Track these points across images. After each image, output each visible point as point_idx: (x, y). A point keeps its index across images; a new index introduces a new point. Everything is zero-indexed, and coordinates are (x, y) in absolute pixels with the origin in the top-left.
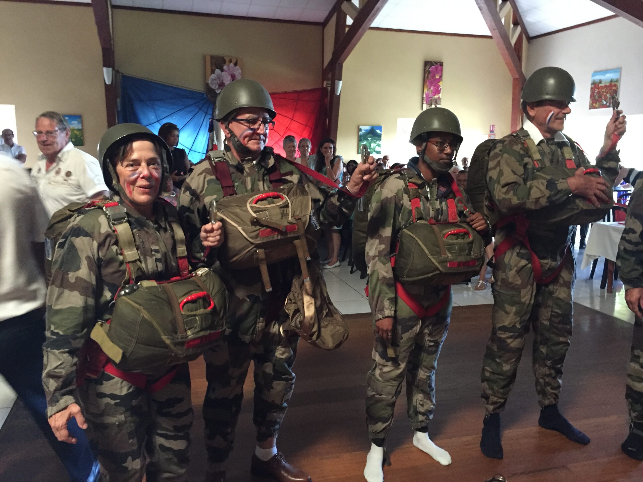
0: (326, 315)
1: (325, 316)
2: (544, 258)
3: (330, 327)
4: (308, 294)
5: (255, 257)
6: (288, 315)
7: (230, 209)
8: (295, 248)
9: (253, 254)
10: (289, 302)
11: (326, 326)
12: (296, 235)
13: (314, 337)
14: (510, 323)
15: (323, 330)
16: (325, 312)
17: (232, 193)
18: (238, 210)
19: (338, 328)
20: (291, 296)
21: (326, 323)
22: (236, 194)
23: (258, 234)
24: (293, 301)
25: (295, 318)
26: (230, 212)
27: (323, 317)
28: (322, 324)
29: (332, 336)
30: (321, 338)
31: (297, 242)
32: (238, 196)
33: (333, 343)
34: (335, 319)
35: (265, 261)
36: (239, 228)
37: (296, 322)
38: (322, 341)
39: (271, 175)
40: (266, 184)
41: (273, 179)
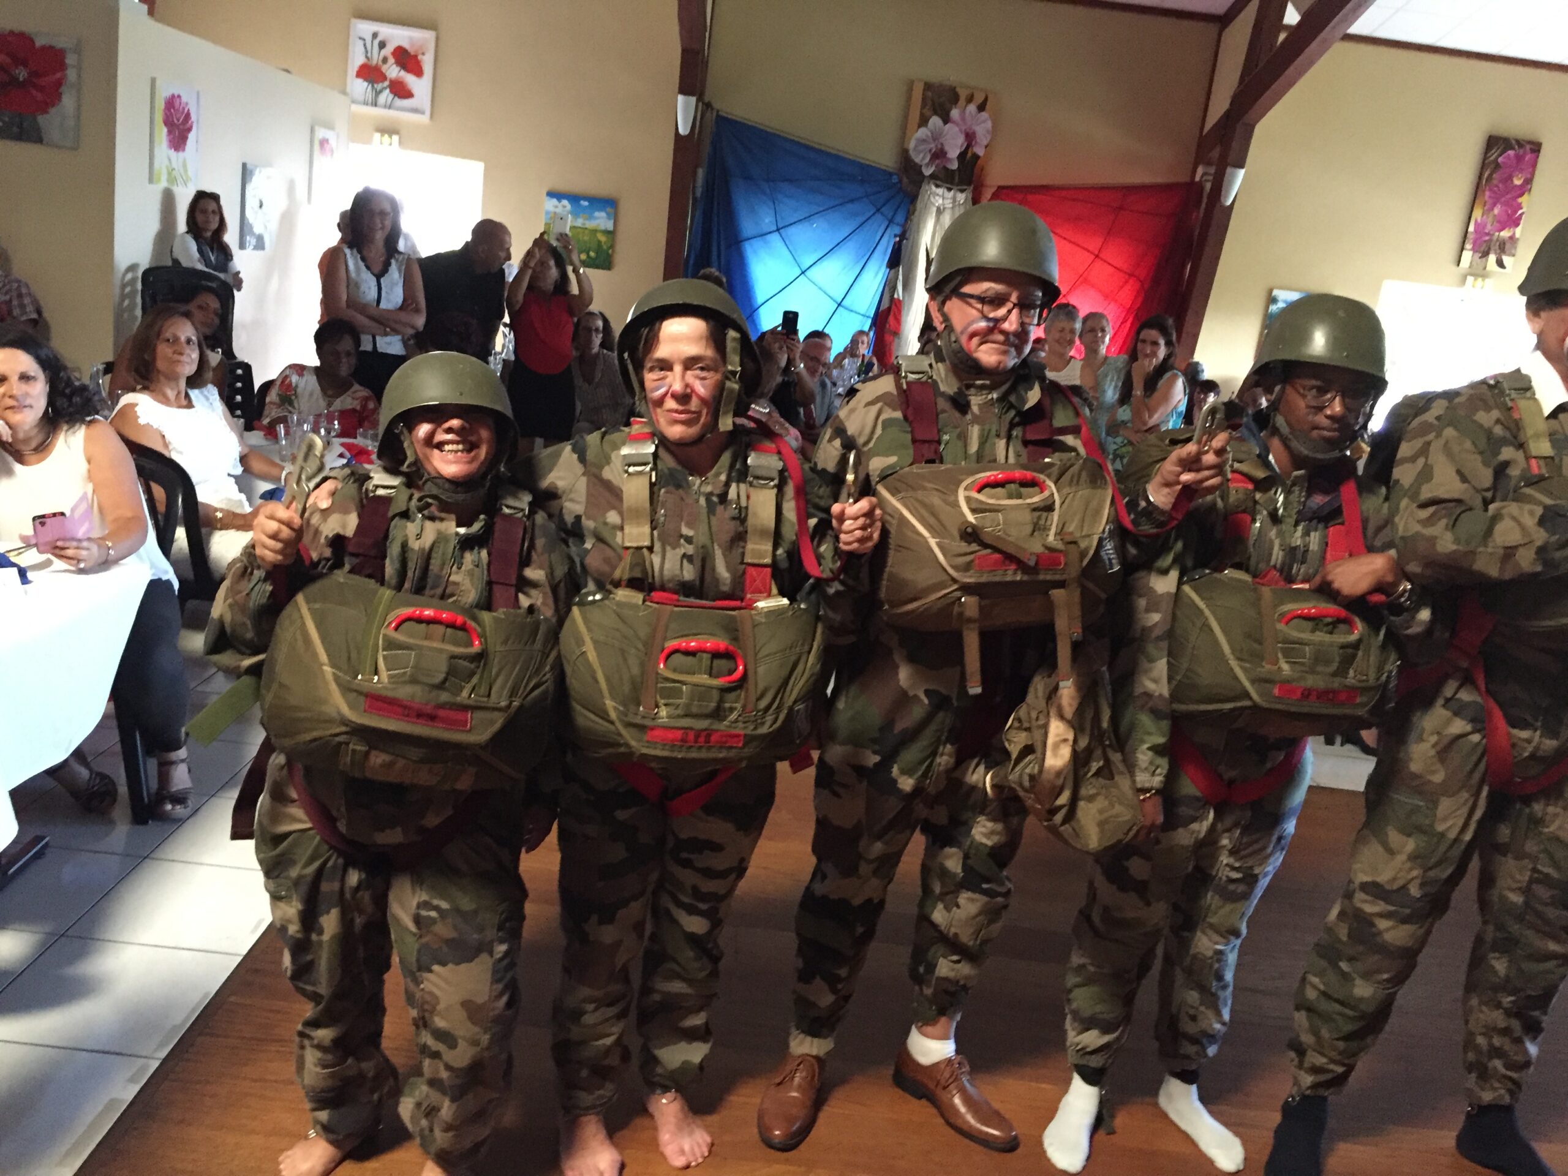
0: (1098, 774)
1: (1093, 776)
2: (1524, 725)
3: (1101, 803)
4: (1061, 717)
5: (956, 609)
7: (920, 494)
8: (1050, 607)
9: (953, 603)
10: (1016, 724)
11: (1091, 799)
12: (1057, 578)
13: (1059, 818)
14: (1394, 879)
15: (1082, 804)
16: (1095, 766)
17: (932, 457)
18: (936, 500)
19: (1118, 808)
20: (1022, 711)
21: (1092, 791)
22: (941, 462)
23: (972, 561)
24: (1026, 725)
25: (1022, 765)
26: (917, 500)
27: (1090, 774)
28: (1083, 792)
29: (1101, 824)
30: (1073, 823)
31: (1057, 594)
32: (943, 467)
33: (1100, 840)
34: (1117, 787)
35: (977, 625)
36: (933, 542)
37: (1021, 776)
38: (1074, 829)
39: (1028, 427)
40: (1014, 446)
41: (1031, 437)
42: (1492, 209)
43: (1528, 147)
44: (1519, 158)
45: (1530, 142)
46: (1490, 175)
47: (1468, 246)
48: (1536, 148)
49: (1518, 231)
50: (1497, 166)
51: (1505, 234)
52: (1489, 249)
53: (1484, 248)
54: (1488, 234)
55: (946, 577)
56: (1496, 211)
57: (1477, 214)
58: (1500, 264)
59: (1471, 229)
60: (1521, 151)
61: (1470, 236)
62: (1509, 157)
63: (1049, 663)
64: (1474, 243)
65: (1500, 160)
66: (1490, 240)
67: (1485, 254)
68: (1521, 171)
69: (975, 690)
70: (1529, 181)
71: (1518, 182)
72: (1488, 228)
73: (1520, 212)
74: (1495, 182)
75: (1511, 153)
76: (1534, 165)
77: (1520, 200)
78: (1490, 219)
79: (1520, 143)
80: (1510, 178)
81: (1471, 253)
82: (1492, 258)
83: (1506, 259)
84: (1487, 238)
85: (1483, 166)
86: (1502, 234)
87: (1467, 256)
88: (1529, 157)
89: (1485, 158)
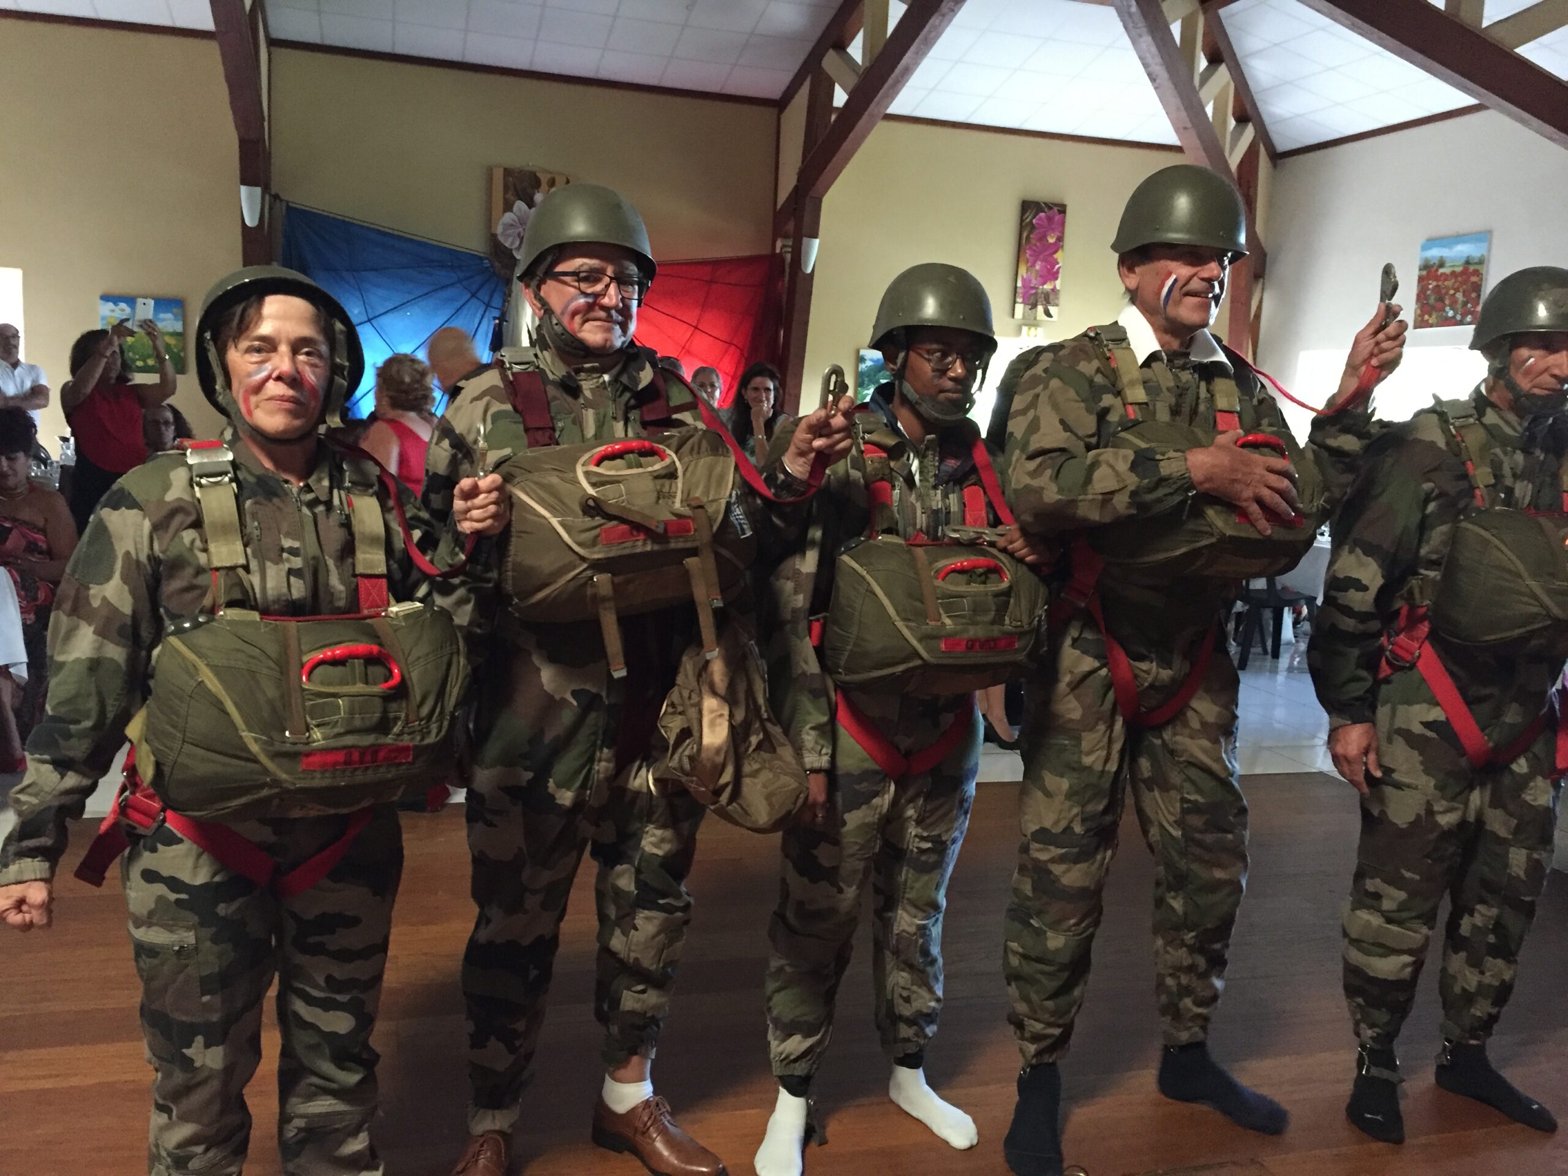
0: (759, 746)
1: (754, 750)
2: (1141, 657)
3: (765, 776)
4: (714, 693)
5: (589, 589)
6: (665, 741)
7: (535, 476)
8: (686, 577)
9: (585, 583)
10: (670, 710)
11: (755, 774)
12: (689, 545)
13: (724, 798)
14: (1058, 821)
15: (747, 781)
16: (754, 740)
17: (548, 441)
18: (555, 480)
19: (785, 779)
20: (674, 695)
21: (756, 766)
22: (558, 444)
23: (599, 535)
24: (680, 709)
25: (680, 750)
26: (536, 483)
27: (751, 749)
28: (747, 768)
29: (768, 797)
30: (740, 801)
31: (691, 562)
32: (558, 448)
33: (769, 815)
34: (780, 758)
35: (611, 604)
36: (555, 522)
37: (680, 759)
38: (742, 808)
39: (645, 408)
40: (633, 428)
41: (647, 418)
42: (1034, 266)
43: (1056, 209)
44: (1050, 219)
45: (1056, 205)
46: (1028, 237)
47: (1019, 300)
48: (1062, 209)
49: (1058, 283)
50: (1033, 227)
51: (1048, 287)
52: (1037, 300)
53: (1032, 300)
54: (1033, 288)
55: (575, 557)
56: (1038, 267)
57: (1023, 271)
58: (1048, 314)
59: (1019, 284)
60: (1051, 213)
61: (1019, 291)
62: (1040, 219)
63: (695, 640)
64: (1024, 296)
65: (1034, 221)
66: (1036, 293)
67: (1034, 306)
68: (1053, 230)
69: (620, 673)
70: (1060, 239)
71: (1051, 240)
72: (1034, 283)
73: (1057, 267)
74: (1033, 241)
75: (1042, 214)
76: (1063, 224)
77: (1056, 256)
78: (1033, 275)
79: (1049, 206)
80: (1043, 238)
81: (1022, 305)
82: (1040, 309)
83: (1052, 309)
84: (1033, 291)
85: (1022, 228)
86: (1045, 287)
87: (1020, 308)
88: (1057, 217)
89: (1022, 221)
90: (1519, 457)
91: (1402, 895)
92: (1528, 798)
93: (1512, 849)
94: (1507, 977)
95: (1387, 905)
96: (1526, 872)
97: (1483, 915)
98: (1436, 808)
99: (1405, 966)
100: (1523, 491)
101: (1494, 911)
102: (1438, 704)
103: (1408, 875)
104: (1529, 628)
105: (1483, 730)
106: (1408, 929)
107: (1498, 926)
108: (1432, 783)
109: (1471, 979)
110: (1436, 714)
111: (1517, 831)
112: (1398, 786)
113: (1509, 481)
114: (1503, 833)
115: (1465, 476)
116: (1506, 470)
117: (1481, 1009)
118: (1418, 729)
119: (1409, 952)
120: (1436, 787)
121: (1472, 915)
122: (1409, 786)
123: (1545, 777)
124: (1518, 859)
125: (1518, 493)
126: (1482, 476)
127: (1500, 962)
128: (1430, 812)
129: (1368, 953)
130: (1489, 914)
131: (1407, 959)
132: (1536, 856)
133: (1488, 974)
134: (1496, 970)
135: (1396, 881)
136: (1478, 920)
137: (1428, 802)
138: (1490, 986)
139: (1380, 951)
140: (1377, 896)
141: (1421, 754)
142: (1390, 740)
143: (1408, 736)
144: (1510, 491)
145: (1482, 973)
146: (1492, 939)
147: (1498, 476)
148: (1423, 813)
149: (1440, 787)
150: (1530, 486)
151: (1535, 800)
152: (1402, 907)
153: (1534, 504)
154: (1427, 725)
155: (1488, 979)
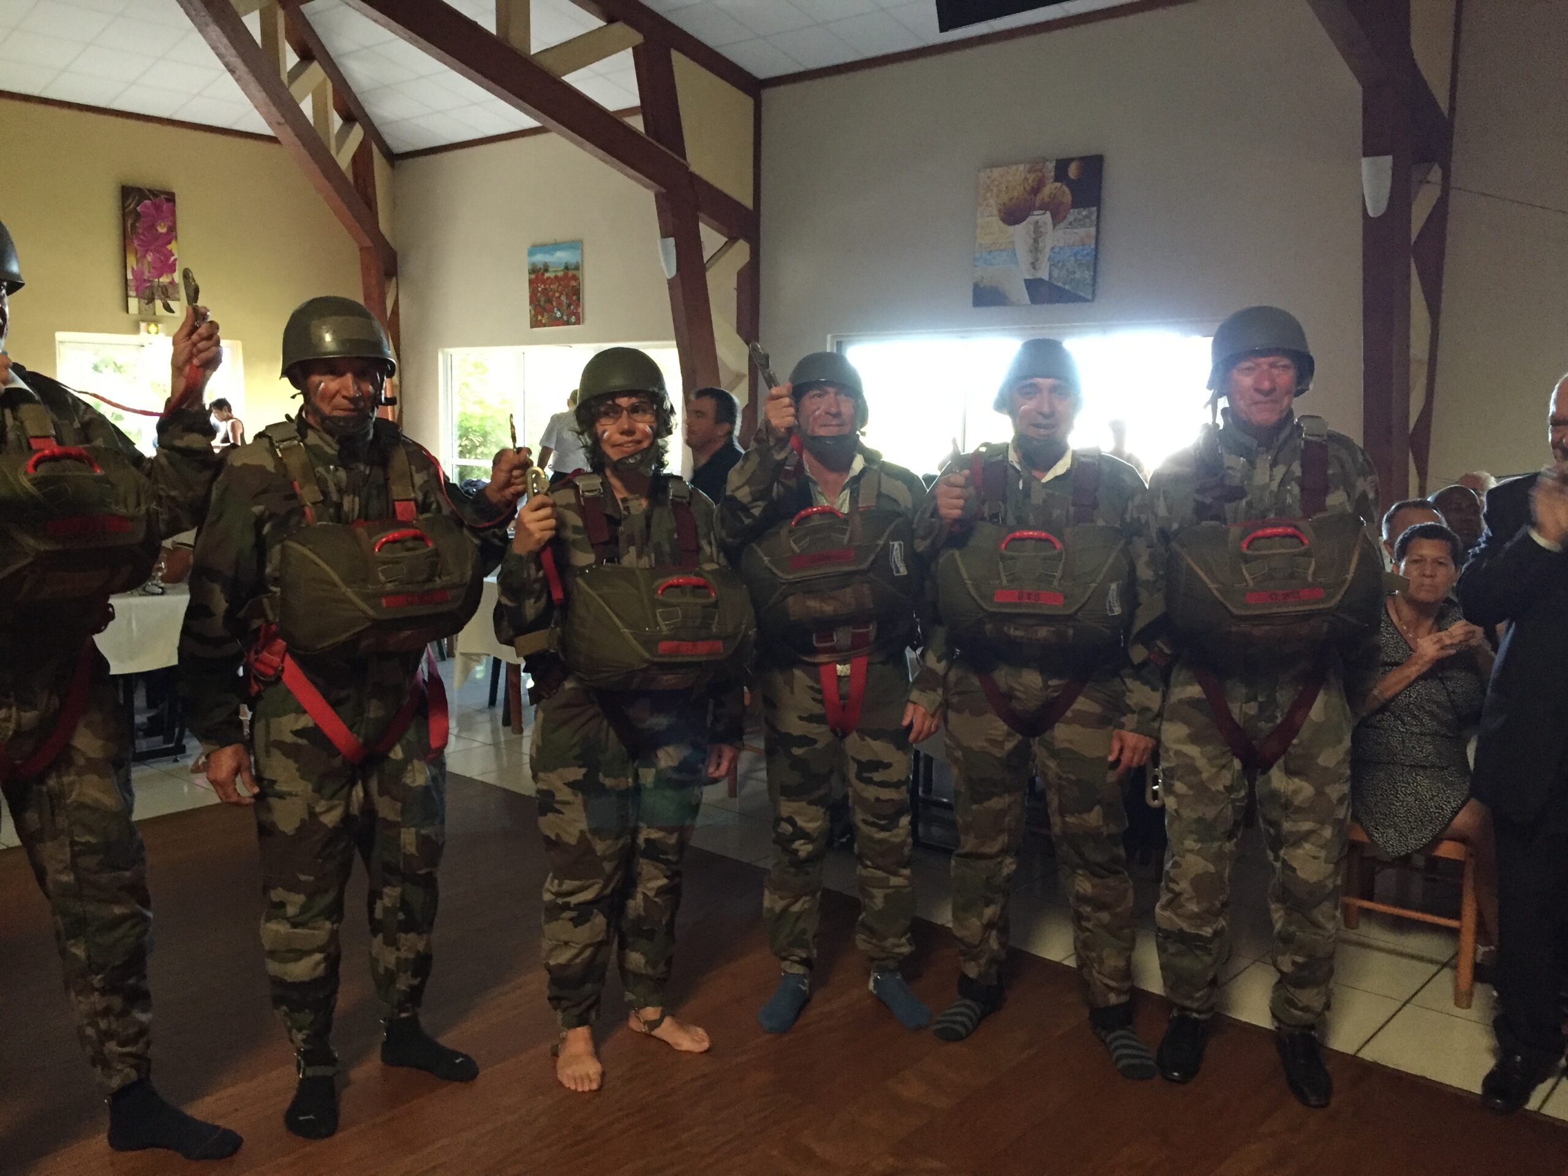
42: (145, 257)
43: (162, 197)
44: (158, 208)
45: (163, 192)
46: (133, 226)
47: (132, 293)
48: (171, 198)
49: (176, 276)
50: (138, 216)
51: (165, 280)
52: (153, 294)
53: (147, 292)
54: (147, 281)
56: (150, 257)
57: (132, 261)
58: (168, 309)
59: (130, 276)
60: (157, 200)
61: (131, 284)
62: (146, 206)
64: (137, 290)
65: (138, 209)
67: (151, 300)
68: (163, 219)
70: (172, 229)
71: (162, 230)
72: (147, 275)
73: (173, 258)
74: (140, 231)
75: (147, 202)
76: (173, 212)
77: (169, 247)
78: (146, 265)
79: (154, 193)
80: (152, 227)
81: (136, 300)
82: (159, 303)
83: (170, 303)
84: (149, 284)
85: (124, 216)
86: (161, 280)
87: (134, 303)
88: (166, 206)
89: (124, 208)
90: (342, 474)
91: (300, 898)
92: (408, 781)
93: (403, 830)
94: (421, 947)
95: (291, 911)
96: (418, 850)
97: (390, 897)
98: (318, 809)
99: (318, 964)
100: (350, 504)
101: (397, 891)
102: (305, 712)
103: (303, 878)
104: (353, 631)
105: (350, 728)
106: (314, 928)
107: (404, 904)
108: (310, 787)
109: (389, 958)
110: (305, 721)
111: (403, 812)
112: (281, 796)
113: (335, 497)
114: (392, 817)
115: (294, 496)
116: (332, 488)
117: (403, 983)
118: (289, 738)
119: (320, 950)
120: (314, 791)
121: (381, 898)
122: (290, 794)
123: (419, 759)
124: (408, 838)
125: (346, 507)
126: (309, 494)
127: (412, 936)
128: (313, 815)
129: (284, 961)
130: (394, 894)
131: (318, 956)
132: (423, 832)
133: (403, 949)
134: (411, 943)
135: (293, 887)
136: (387, 902)
137: (309, 805)
138: (406, 959)
139: (292, 955)
140: (282, 905)
141: (296, 762)
142: (268, 753)
143: (280, 745)
144: (339, 506)
145: (398, 949)
146: (401, 916)
147: (325, 493)
148: (306, 817)
149: (318, 790)
150: (357, 499)
151: (414, 781)
152: (304, 909)
153: (364, 515)
154: (297, 733)
155: (403, 954)
